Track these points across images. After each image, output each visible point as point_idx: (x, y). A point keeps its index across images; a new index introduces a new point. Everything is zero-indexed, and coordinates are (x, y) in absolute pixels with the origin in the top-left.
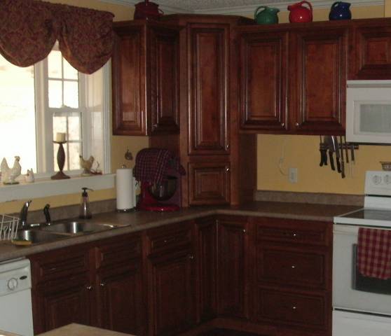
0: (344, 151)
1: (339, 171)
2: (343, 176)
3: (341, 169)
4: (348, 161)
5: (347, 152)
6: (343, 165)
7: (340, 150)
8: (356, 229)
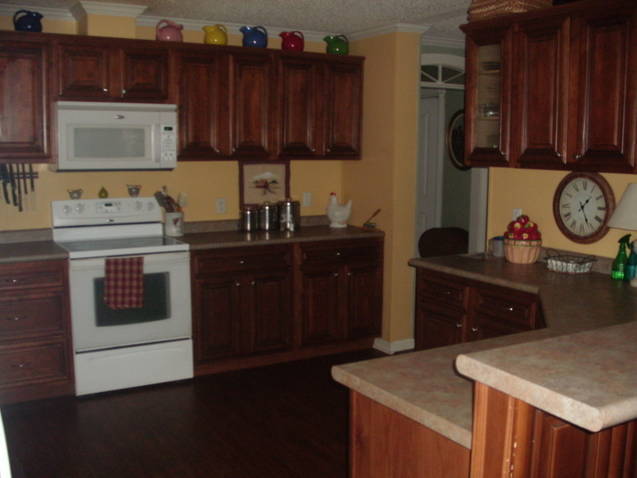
0: (22, 181)
1: (15, 204)
2: (21, 209)
3: (17, 202)
4: (26, 192)
5: (25, 183)
6: (20, 197)
7: (16, 181)
8: (102, 263)
